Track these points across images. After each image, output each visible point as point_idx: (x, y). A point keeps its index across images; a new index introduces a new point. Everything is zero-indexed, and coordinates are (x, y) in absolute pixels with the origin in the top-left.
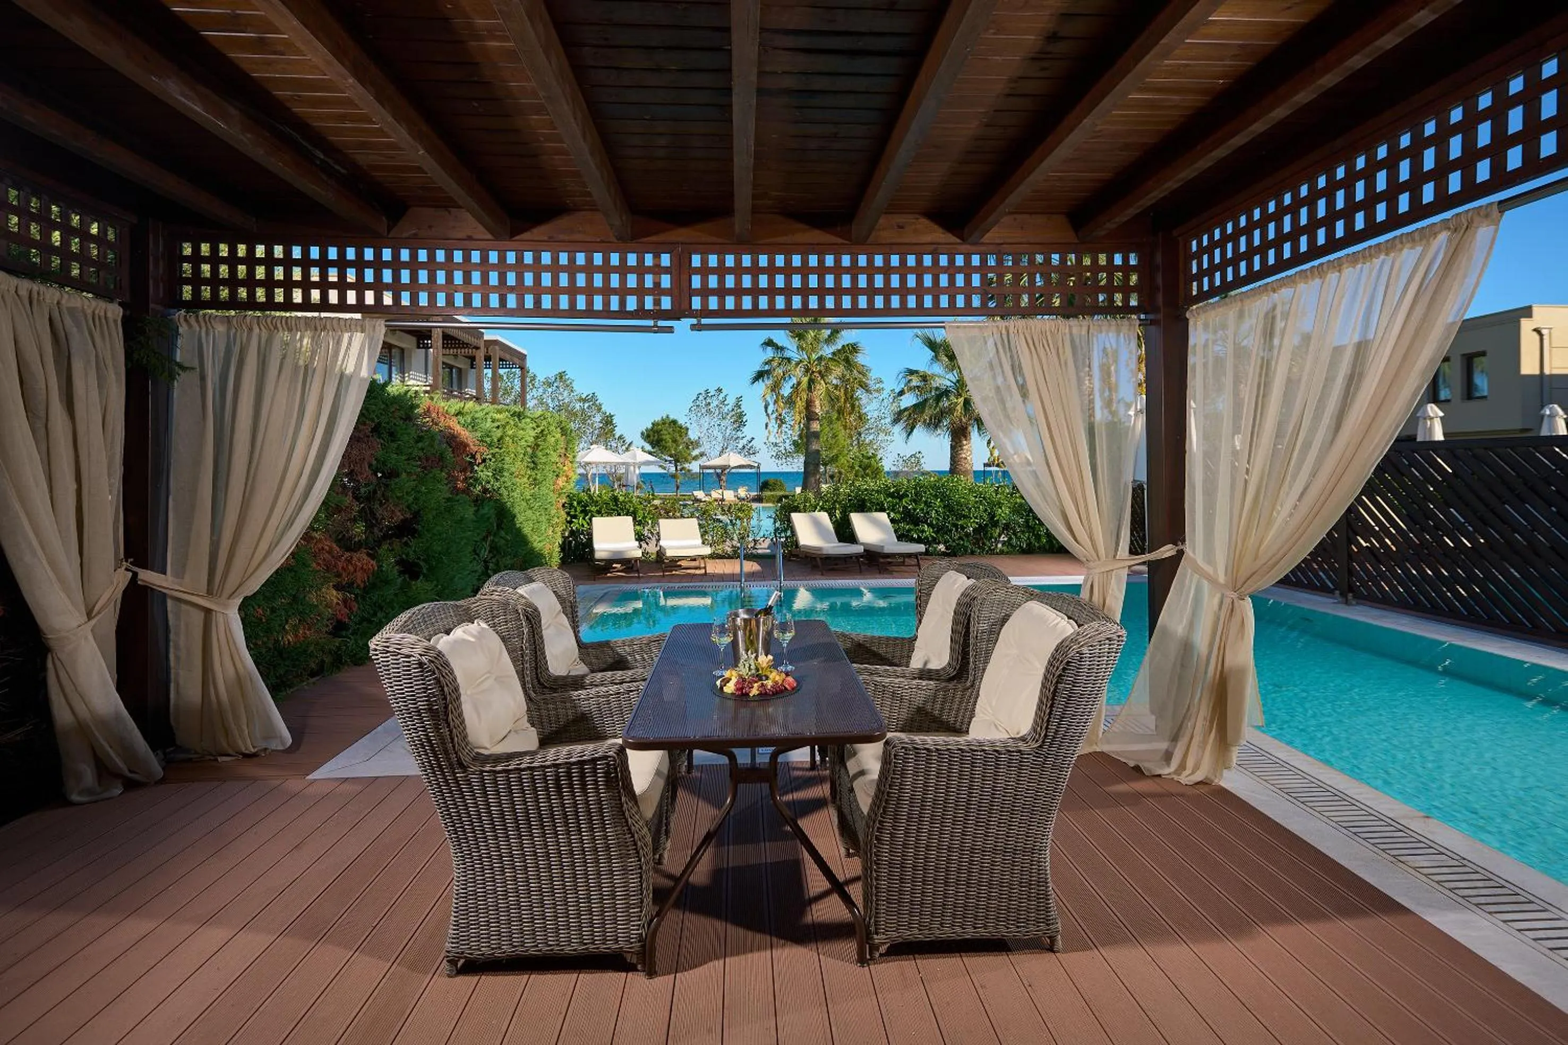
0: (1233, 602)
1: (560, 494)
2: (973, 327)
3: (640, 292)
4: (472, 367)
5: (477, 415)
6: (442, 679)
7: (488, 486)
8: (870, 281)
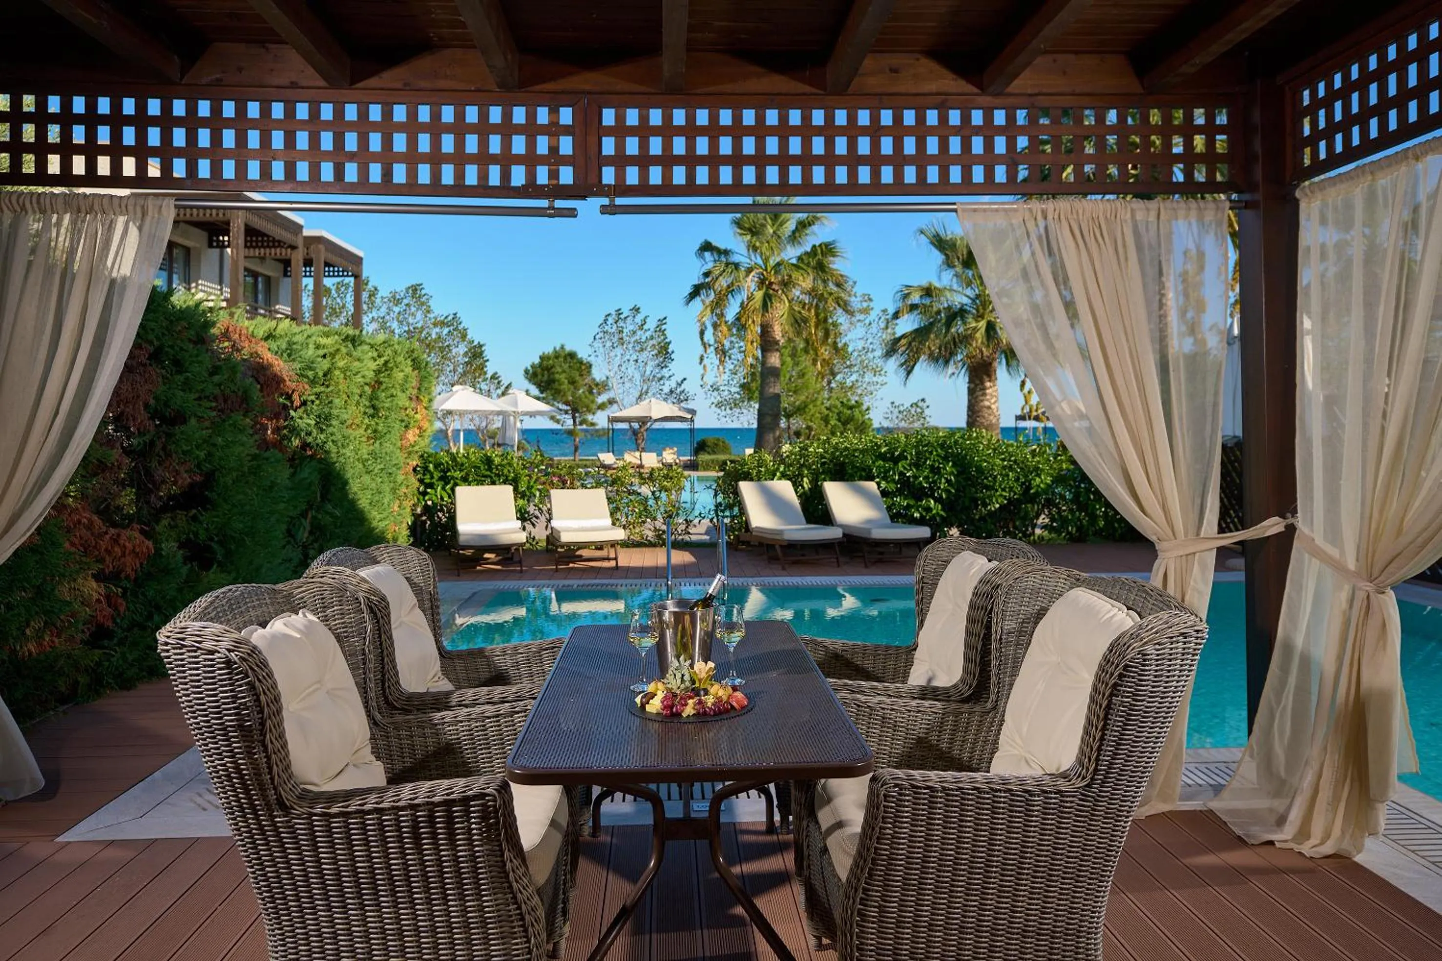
0: (1368, 597)
1: (410, 453)
2: (997, 210)
3: (531, 160)
4: (285, 275)
5: (295, 339)
6: (257, 683)
7: (310, 439)
8: (852, 145)
